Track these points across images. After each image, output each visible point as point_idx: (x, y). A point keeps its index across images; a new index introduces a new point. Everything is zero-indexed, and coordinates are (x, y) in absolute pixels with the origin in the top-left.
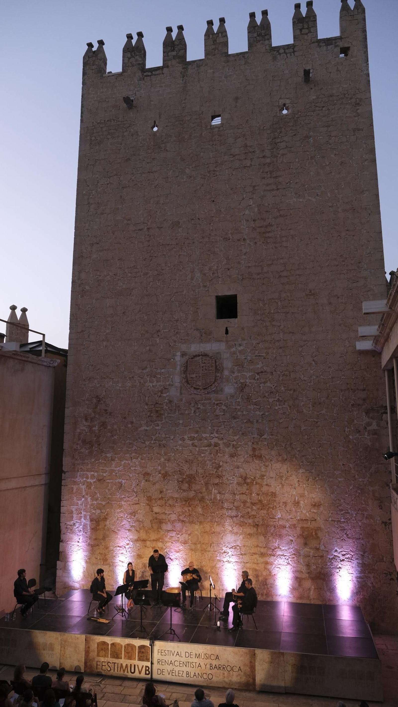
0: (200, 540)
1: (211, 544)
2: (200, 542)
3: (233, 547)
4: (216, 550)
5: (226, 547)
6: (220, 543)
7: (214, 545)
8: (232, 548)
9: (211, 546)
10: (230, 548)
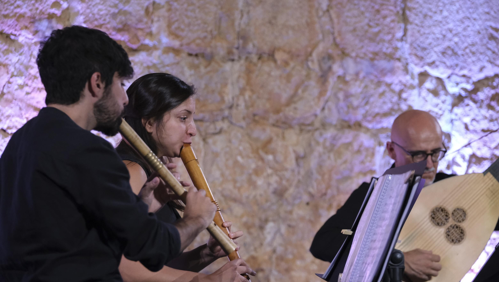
0: (240, 22)
1: (330, 57)
2: (244, 37)
3: (478, 86)
4: (359, 115)
5: (435, 93)
6: (390, 57)
7: (351, 66)
8: (472, 94)
9: (324, 78)
10: (458, 100)
